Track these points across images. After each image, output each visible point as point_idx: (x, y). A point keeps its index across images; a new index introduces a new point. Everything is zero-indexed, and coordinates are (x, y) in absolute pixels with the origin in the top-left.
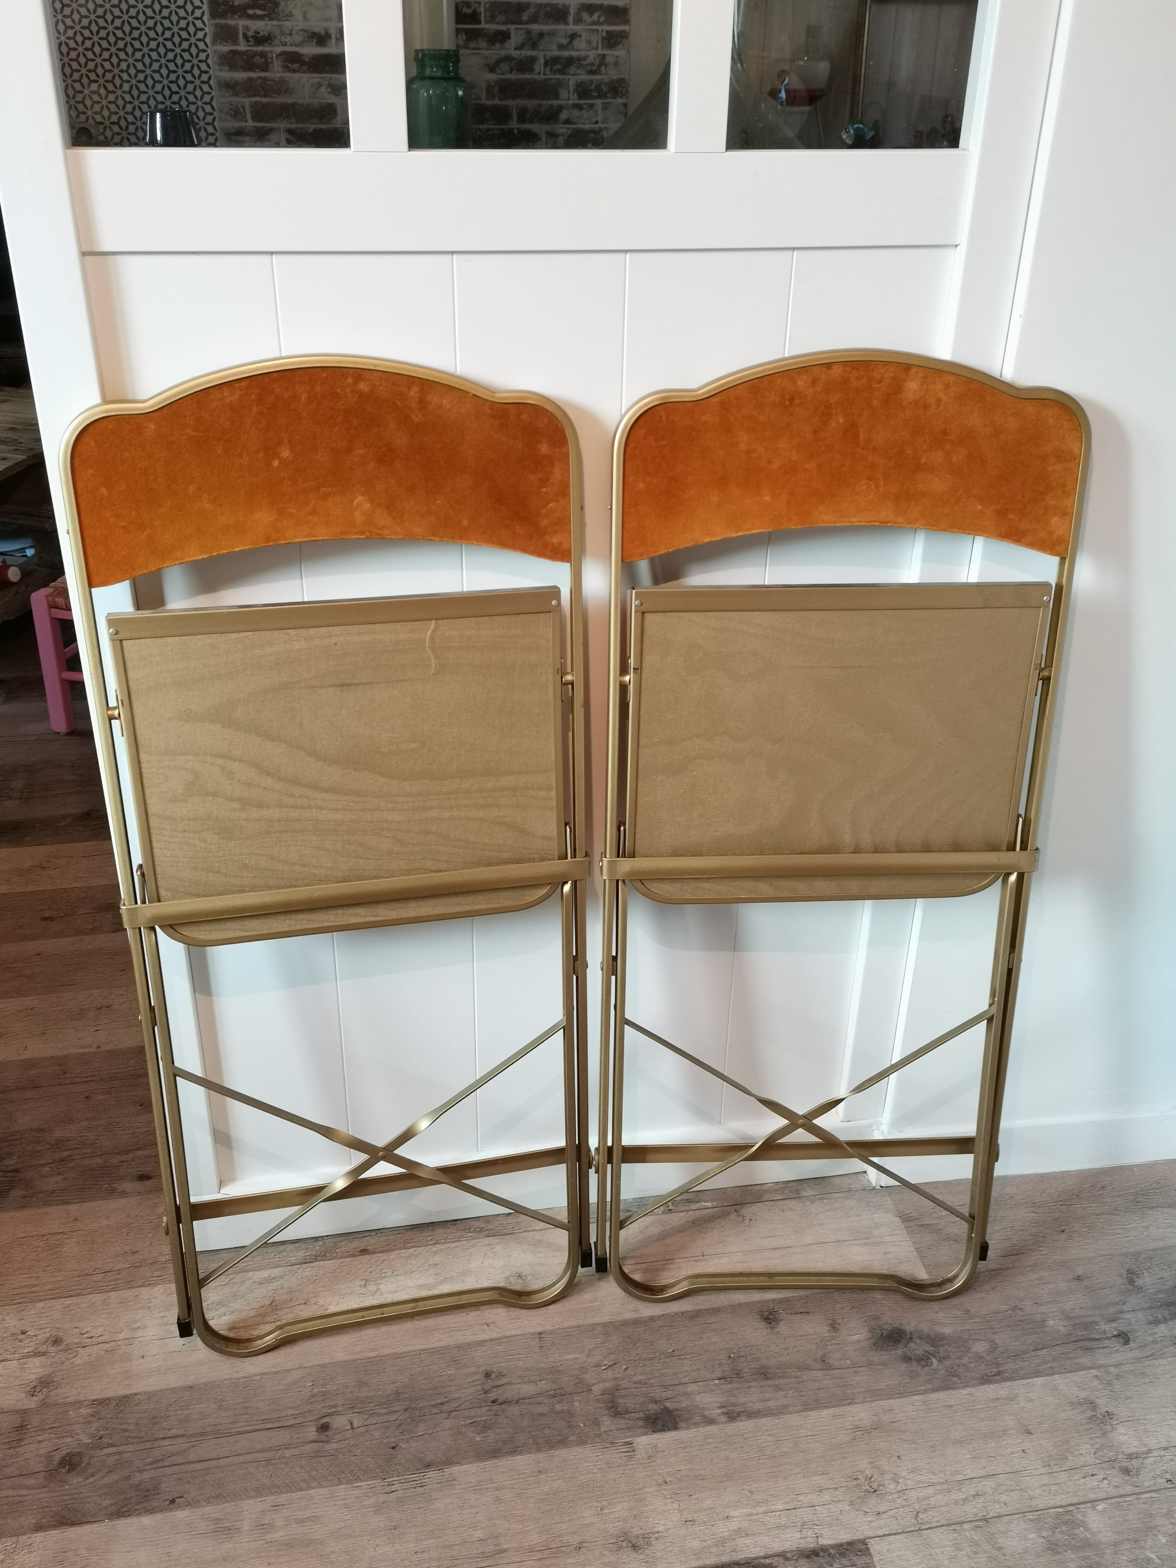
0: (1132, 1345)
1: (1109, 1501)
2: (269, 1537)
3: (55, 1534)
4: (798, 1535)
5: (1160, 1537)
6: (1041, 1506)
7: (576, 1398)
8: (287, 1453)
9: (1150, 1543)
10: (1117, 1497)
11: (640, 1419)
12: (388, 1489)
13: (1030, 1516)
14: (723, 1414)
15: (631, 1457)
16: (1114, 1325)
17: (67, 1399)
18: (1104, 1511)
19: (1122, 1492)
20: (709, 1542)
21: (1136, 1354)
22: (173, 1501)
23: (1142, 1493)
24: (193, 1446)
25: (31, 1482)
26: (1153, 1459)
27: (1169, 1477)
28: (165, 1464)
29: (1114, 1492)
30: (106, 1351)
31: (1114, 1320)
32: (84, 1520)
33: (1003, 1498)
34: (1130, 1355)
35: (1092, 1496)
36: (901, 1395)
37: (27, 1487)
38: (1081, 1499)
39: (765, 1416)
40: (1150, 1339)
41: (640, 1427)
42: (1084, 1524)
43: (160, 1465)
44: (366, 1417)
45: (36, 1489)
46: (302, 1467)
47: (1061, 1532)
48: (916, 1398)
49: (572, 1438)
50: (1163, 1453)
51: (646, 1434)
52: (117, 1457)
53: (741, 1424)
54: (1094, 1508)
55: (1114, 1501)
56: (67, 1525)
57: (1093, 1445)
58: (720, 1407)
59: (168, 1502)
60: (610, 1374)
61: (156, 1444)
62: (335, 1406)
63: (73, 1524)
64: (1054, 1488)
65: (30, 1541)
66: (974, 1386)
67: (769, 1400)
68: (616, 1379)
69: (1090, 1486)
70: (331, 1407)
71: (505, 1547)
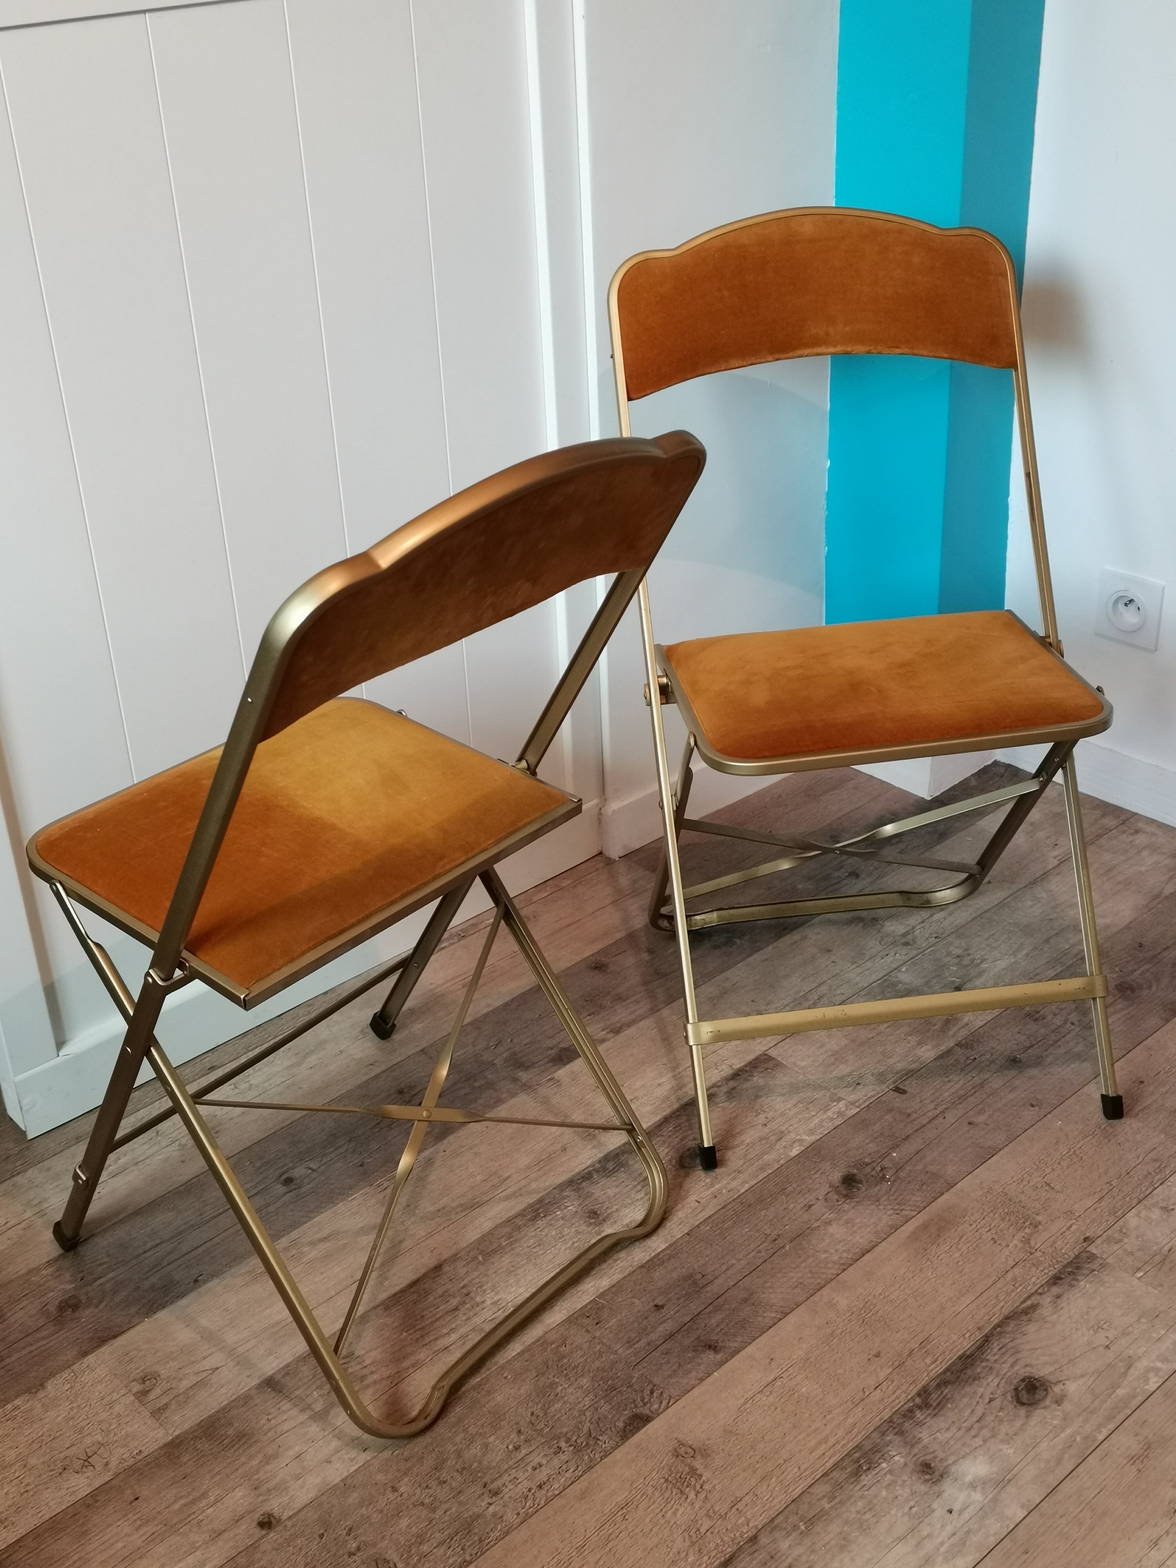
0: (863, 876)
1: (907, 964)
2: (305, 1260)
3: (106, 1349)
4: (717, 1071)
5: (951, 968)
6: (866, 985)
7: (486, 1073)
8: (271, 1209)
9: (947, 974)
10: (910, 959)
11: (548, 1062)
12: (380, 1189)
13: (863, 993)
14: (608, 1033)
15: (560, 1085)
16: (843, 870)
17: (19, 1273)
18: (907, 970)
19: (911, 956)
20: (657, 1103)
21: (869, 880)
22: (196, 1281)
23: (924, 951)
24: (179, 1243)
25: (44, 1333)
26: (919, 931)
27: (936, 935)
28: (164, 1264)
29: (906, 958)
30: (24, 1229)
31: (841, 868)
32: (125, 1329)
33: (839, 992)
34: (865, 882)
35: (894, 966)
36: (728, 968)
37: (44, 1338)
38: (889, 971)
39: (640, 1021)
40: (871, 868)
41: (552, 1067)
42: (900, 982)
43: (160, 1267)
44: (320, 1159)
45: (54, 1335)
46: (292, 1211)
47: (889, 992)
48: (740, 965)
49: (504, 1096)
50: (923, 925)
51: (560, 1069)
52: (112, 1282)
53: (626, 1032)
54: (900, 971)
55: (910, 962)
56: (110, 1339)
57: (876, 940)
58: (603, 1030)
59: (192, 1284)
60: (501, 1049)
61: (141, 1258)
62: (285, 1165)
63: (115, 1337)
64: (867, 972)
65: (85, 1365)
66: (773, 942)
67: (635, 1011)
68: (509, 1049)
69: (889, 961)
70: (282, 1167)
71: (507, 1175)
